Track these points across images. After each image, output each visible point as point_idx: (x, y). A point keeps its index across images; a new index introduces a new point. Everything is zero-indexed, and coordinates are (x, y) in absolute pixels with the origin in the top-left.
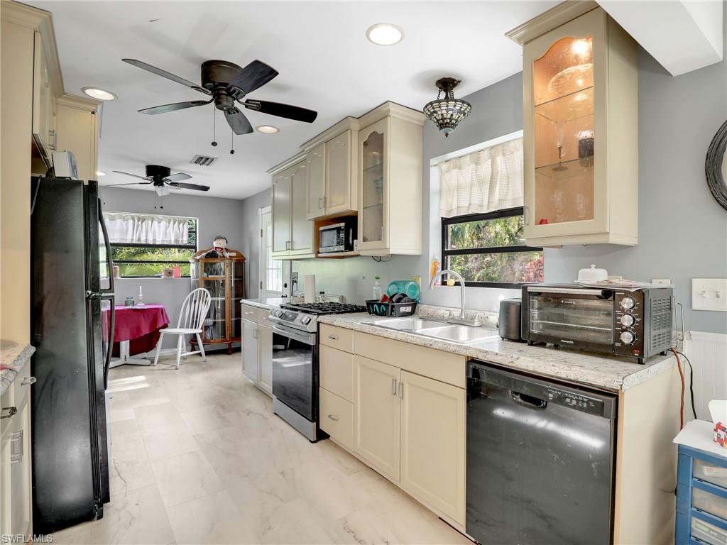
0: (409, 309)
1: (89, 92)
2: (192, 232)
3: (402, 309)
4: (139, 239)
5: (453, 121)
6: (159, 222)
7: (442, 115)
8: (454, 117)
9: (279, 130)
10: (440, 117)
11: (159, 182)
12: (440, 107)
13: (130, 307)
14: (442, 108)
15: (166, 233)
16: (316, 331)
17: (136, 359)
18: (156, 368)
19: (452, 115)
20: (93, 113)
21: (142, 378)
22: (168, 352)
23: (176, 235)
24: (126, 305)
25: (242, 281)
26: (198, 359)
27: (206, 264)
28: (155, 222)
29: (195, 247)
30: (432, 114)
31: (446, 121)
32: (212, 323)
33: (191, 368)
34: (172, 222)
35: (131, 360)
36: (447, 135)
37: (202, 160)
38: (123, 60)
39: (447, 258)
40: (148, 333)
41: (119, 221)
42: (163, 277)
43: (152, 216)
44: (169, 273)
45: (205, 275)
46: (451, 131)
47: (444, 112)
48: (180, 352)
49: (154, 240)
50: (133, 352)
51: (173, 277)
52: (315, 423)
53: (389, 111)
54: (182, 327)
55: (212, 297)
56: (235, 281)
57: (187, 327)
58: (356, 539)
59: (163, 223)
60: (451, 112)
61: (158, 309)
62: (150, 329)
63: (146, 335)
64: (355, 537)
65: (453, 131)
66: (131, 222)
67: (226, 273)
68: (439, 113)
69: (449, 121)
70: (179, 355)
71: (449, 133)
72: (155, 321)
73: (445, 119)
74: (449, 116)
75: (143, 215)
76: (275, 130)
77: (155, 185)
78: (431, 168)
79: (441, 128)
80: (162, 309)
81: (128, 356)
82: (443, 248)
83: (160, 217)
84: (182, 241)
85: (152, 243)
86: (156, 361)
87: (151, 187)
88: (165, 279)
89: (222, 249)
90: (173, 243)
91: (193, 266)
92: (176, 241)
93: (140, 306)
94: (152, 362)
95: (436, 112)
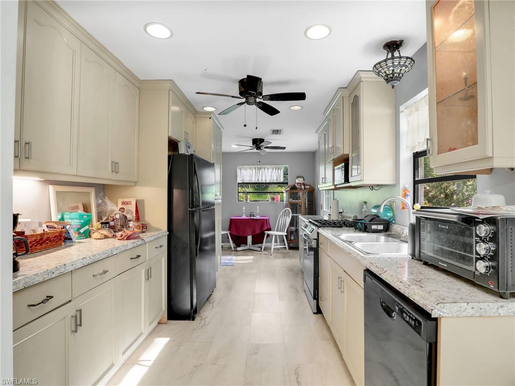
0: (381, 227)
1: (205, 109)
2: (286, 174)
3: (374, 227)
4: (258, 180)
5: (395, 75)
6: (268, 170)
7: (385, 72)
8: (395, 71)
9: (302, 107)
10: (385, 74)
11: (258, 148)
12: (381, 67)
13: (252, 218)
14: (383, 67)
15: (271, 176)
16: (316, 238)
17: (256, 247)
18: (262, 253)
19: (393, 70)
20: (210, 118)
21: (252, 257)
22: (268, 244)
23: (277, 177)
24: (250, 216)
25: (312, 204)
26: (284, 251)
27: (290, 193)
28: (266, 170)
29: (287, 183)
30: (378, 73)
31: (389, 76)
32: (295, 230)
33: (279, 255)
34: (274, 169)
35: (252, 247)
36: (393, 87)
37: (276, 132)
38: (196, 93)
39: (418, 187)
40: (259, 232)
41: (249, 170)
42: (270, 201)
43: (264, 166)
44: (273, 199)
45: (291, 200)
46: (397, 83)
47: (386, 70)
48: (273, 245)
49: (266, 180)
50: (254, 243)
51: (275, 201)
52: (316, 301)
53: (361, 78)
54: (277, 231)
55: (292, 213)
56: (308, 204)
57: (280, 231)
58: (297, 380)
59: (270, 170)
60: (392, 68)
61: (264, 219)
62: (261, 230)
63: (258, 234)
64: (297, 378)
65: (399, 82)
66: (254, 170)
67: (303, 199)
68: (383, 71)
69: (391, 76)
70: (273, 247)
71: (395, 85)
72: (262, 227)
73: (388, 75)
74: (391, 72)
75: (260, 166)
76: (300, 108)
77: (257, 149)
78: (401, 114)
79: (387, 83)
80: (266, 220)
81: (251, 245)
82: (414, 178)
83: (269, 166)
84: (280, 180)
85: (264, 182)
86: (263, 249)
87: (255, 150)
88: (271, 202)
89: (301, 184)
90: (275, 181)
91: (285, 195)
92: (277, 180)
93: (258, 217)
94: (261, 250)
95: (380, 71)
